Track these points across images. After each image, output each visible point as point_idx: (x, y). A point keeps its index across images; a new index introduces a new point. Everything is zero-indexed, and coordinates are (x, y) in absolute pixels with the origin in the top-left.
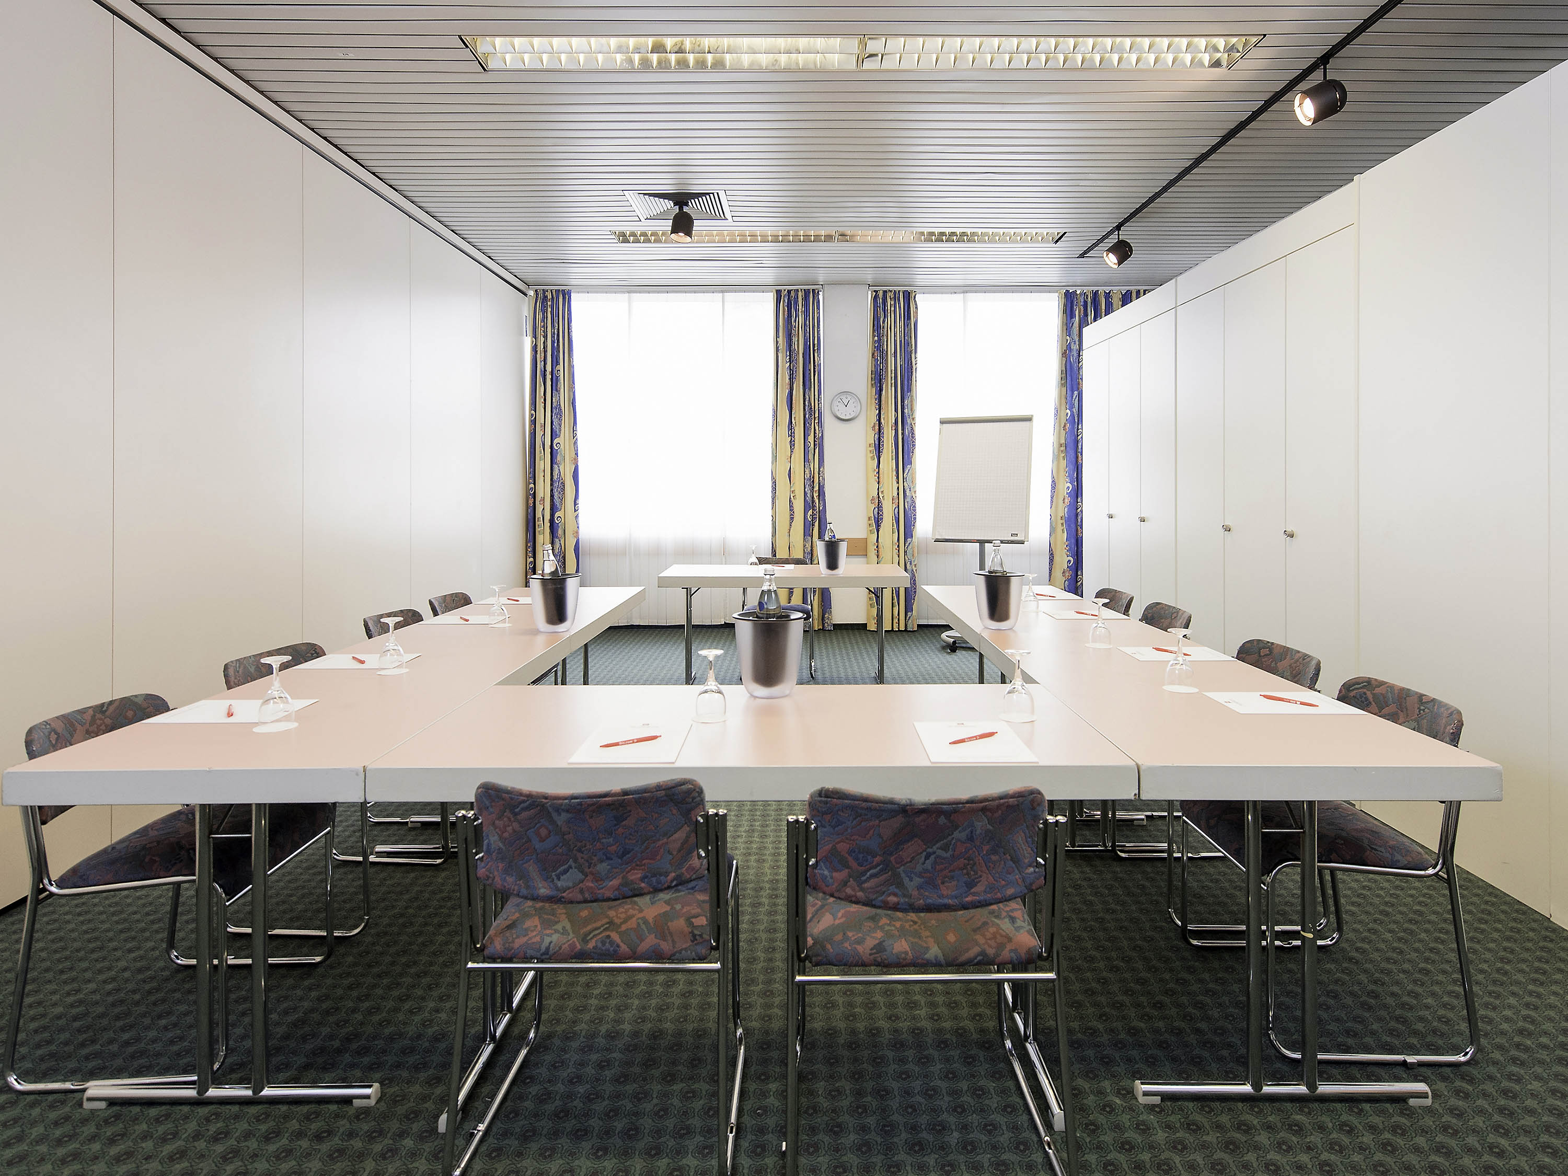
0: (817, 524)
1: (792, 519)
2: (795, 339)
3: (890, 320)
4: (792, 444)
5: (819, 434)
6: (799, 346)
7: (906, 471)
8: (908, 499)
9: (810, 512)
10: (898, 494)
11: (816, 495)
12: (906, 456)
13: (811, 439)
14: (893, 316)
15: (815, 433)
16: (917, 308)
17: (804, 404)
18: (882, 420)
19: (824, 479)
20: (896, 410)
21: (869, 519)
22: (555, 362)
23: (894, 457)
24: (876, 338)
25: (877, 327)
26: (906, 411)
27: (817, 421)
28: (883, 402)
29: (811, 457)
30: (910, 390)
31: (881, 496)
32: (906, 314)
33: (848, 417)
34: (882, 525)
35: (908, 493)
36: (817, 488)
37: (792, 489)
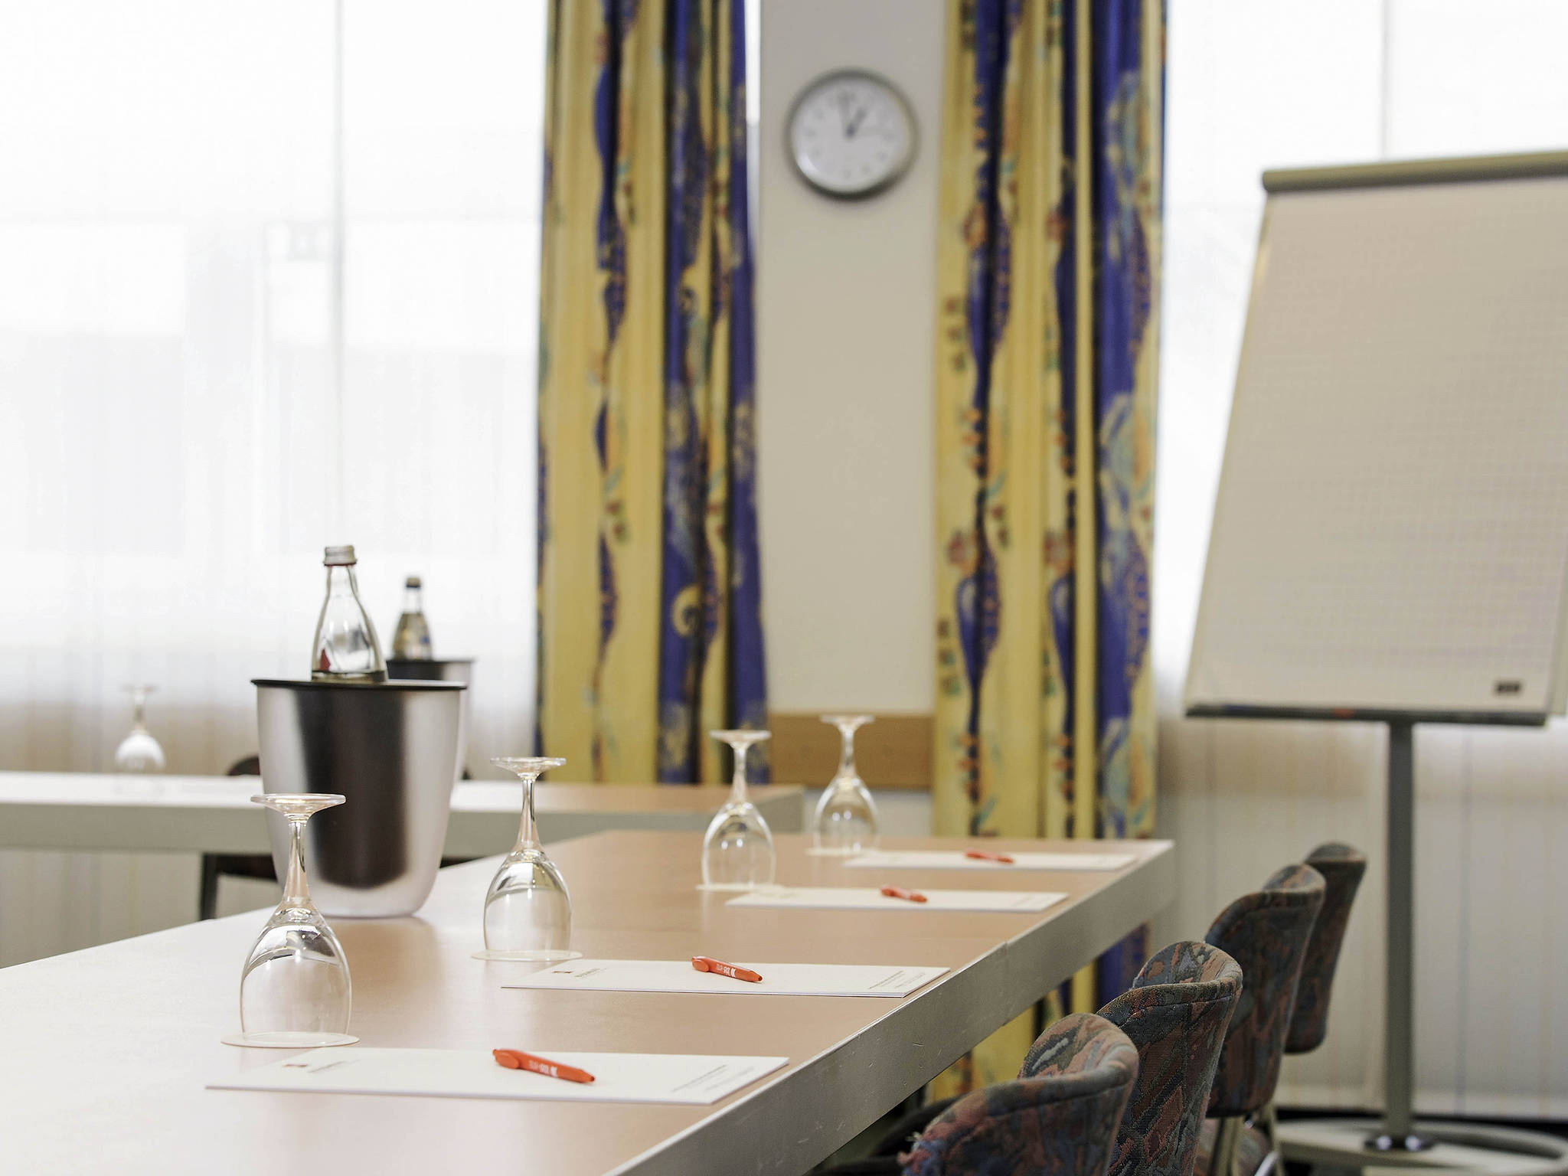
0: (716, 651)
1: (607, 625)
4: (615, 300)
5: (731, 260)
7: (1109, 420)
8: (1116, 546)
9: (687, 598)
10: (1071, 522)
11: (714, 523)
12: (1109, 355)
13: (697, 278)
15: (715, 253)
17: (670, 125)
18: (1005, 199)
19: (751, 455)
20: (1069, 147)
21: (942, 629)
23: (1054, 357)
26: (1112, 153)
27: (721, 201)
28: (1010, 114)
29: (694, 356)
30: (1130, 56)
31: (991, 527)
33: (858, 181)
34: (996, 659)
35: (1114, 517)
36: (717, 493)
37: (613, 495)
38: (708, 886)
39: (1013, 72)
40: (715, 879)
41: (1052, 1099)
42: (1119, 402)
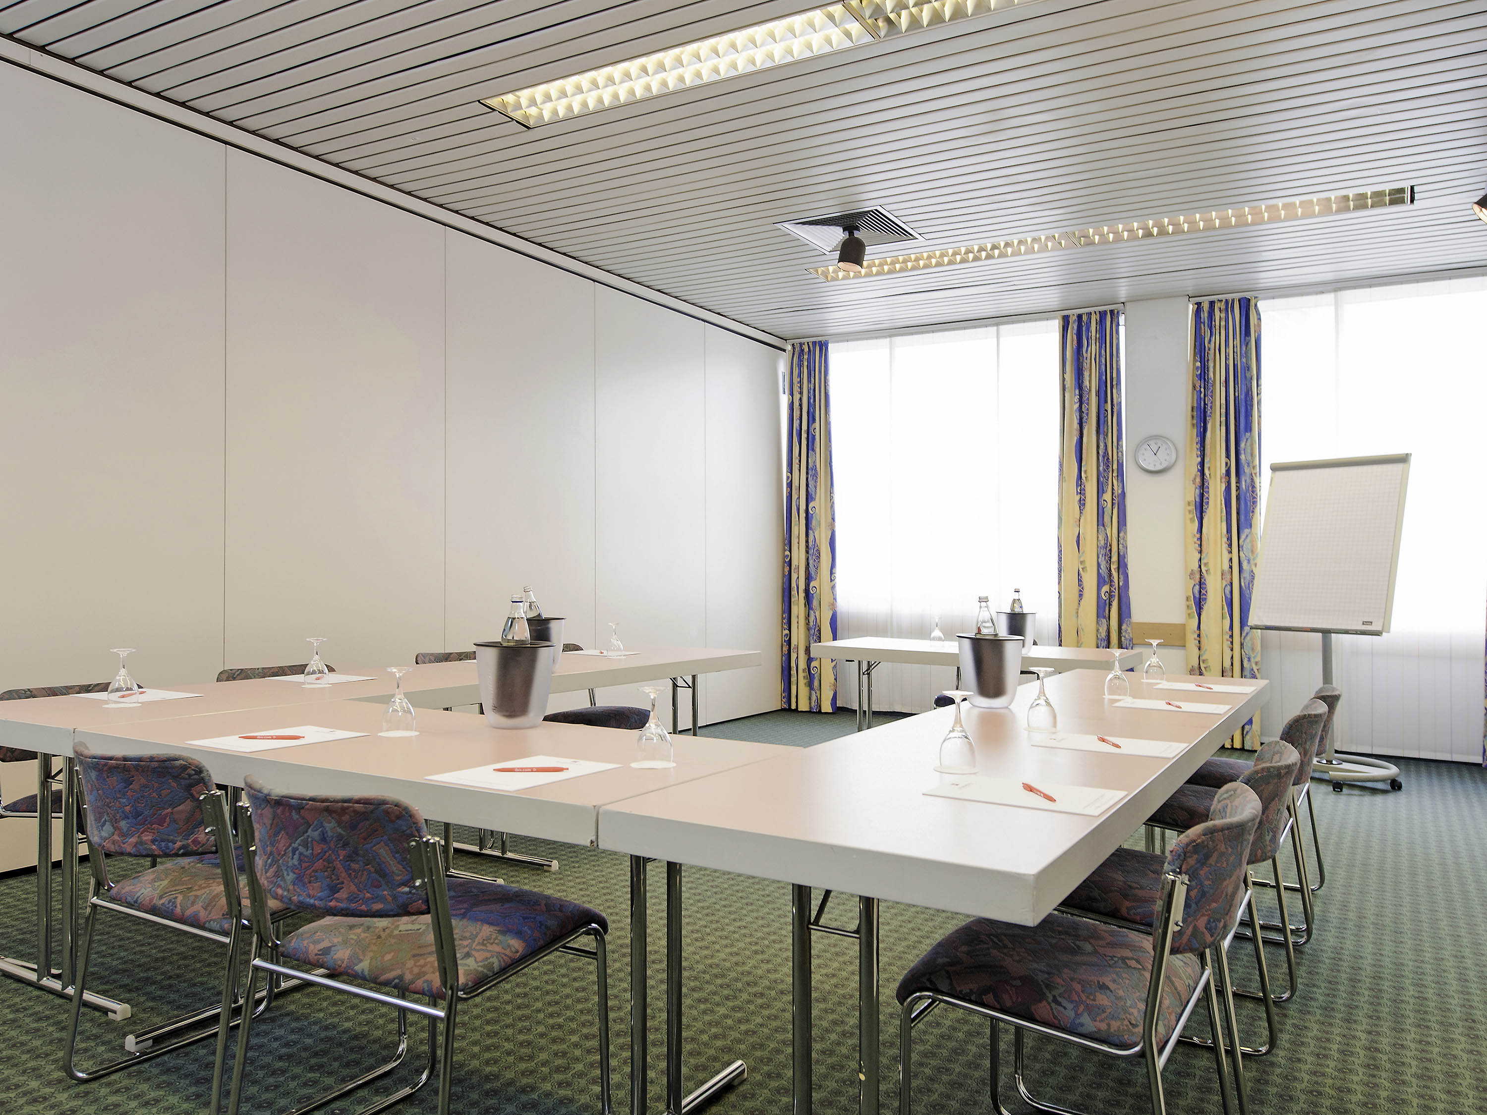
0: (1115, 604)
1: (1081, 595)
2: (1086, 374)
3: (1219, 338)
4: (1082, 503)
5: (1118, 491)
6: (1091, 382)
7: (1243, 537)
8: (1246, 574)
9: (1106, 588)
10: (1231, 567)
11: (1114, 567)
12: (1242, 517)
13: (1107, 496)
14: (1223, 332)
15: (1113, 489)
16: (1260, 319)
17: (1098, 453)
18: (1207, 472)
19: (1125, 547)
20: (1228, 456)
21: (1188, 598)
22: (811, 419)
23: (1224, 518)
24: (1198, 364)
25: (1200, 350)
26: (1242, 457)
27: (1115, 474)
28: (1207, 447)
29: (1107, 519)
30: (1249, 428)
31: (1204, 569)
32: (1243, 328)
33: (1158, 468)
34: (1206, 608)
35: (1245, 565)
36: (1115, 558)
37: (1082, 559)
38: (1107, 697)
39: (1209, 434)
40: (1109, 694)
41: (1228, 829)
42: (1246, 531)
